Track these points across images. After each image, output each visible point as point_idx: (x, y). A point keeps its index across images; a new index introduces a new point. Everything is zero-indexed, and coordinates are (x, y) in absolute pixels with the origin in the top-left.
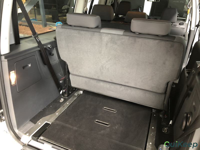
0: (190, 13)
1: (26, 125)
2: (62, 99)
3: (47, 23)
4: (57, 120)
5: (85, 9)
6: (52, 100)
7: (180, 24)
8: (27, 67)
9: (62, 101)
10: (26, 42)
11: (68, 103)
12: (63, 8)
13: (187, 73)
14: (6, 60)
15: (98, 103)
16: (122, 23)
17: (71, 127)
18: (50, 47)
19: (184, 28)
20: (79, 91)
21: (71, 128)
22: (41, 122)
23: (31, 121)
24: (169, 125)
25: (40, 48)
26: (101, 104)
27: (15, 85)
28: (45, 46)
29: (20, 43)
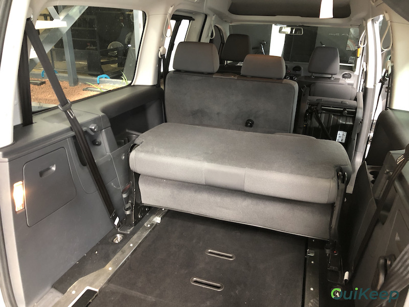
0: (362, 55)
1: (44, 297)
2: (118, 235)
3: (80, 77)
4: (111, 283)
5: (161, 50)
6: (98, 239)
7: (343, 77)
8: (49, 172)
9: (119, 239)
10: (44, 119)
11: (132, 245)
12: (110, 47)
13: (371, 173)
14: (7, 159)
15: (194, 241)
16: (236, 78)
17: (142, 296)
18: (95, 129)
19: (352, 85)
20: (154, 218)
21: (142, 298)
22: (76, 288)
23: (55, 288)
24: (344, 282)
25: (75, 132)
26: (201, 243)
27: (22, 211)
28: (85, 127)
29: (32, 123)
